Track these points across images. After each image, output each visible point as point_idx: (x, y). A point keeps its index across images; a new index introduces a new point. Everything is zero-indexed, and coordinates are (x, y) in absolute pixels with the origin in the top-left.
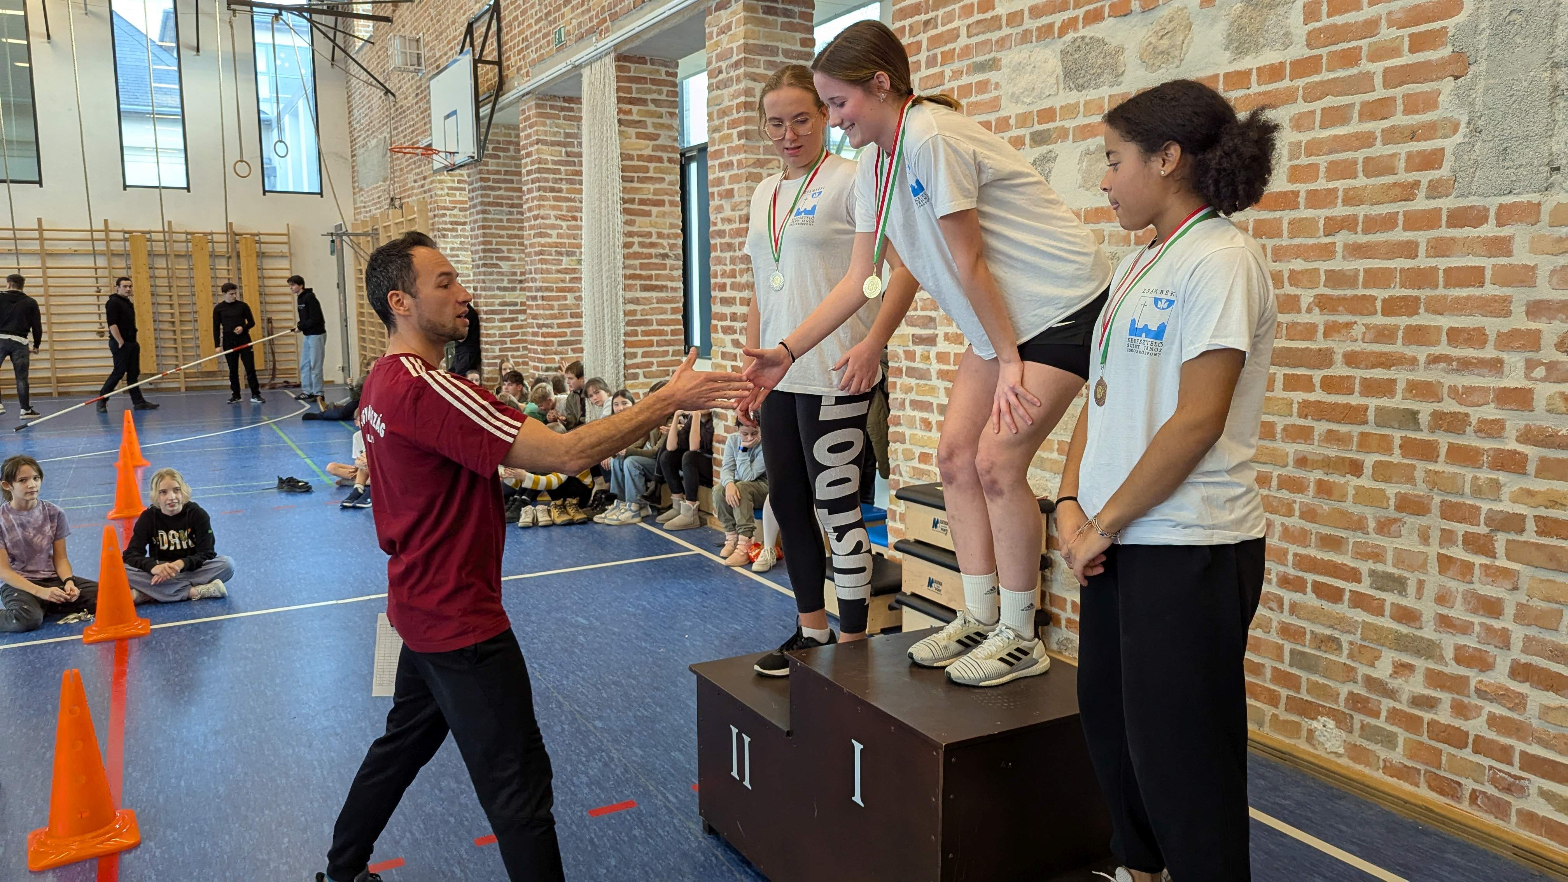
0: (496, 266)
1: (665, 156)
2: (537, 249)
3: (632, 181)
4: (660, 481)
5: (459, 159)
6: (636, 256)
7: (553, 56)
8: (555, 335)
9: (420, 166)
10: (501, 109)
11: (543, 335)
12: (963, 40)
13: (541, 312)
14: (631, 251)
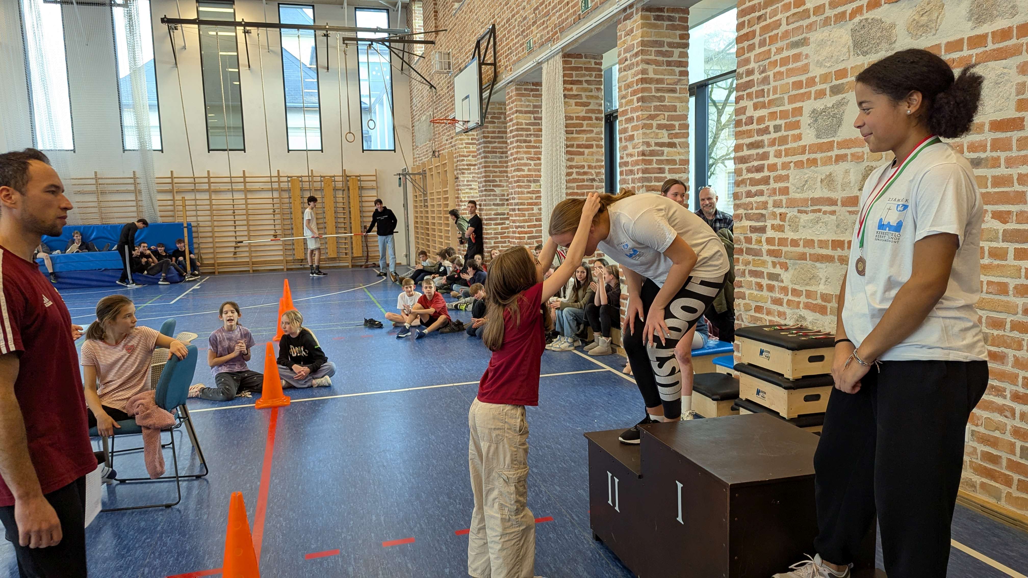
0: (493, 190)
1: (594, 116)
2: (516, 179)
3: (572, 133)
4: (587, 324)
5: (471, 125)
6: (574, 180)
7: (526, 57)
8: (526, 233)
9: (449, 131)
10: (495, 93)
11: (519, 233)
12: (784, 27)
13: (518, 218)
14: (571, 177)
